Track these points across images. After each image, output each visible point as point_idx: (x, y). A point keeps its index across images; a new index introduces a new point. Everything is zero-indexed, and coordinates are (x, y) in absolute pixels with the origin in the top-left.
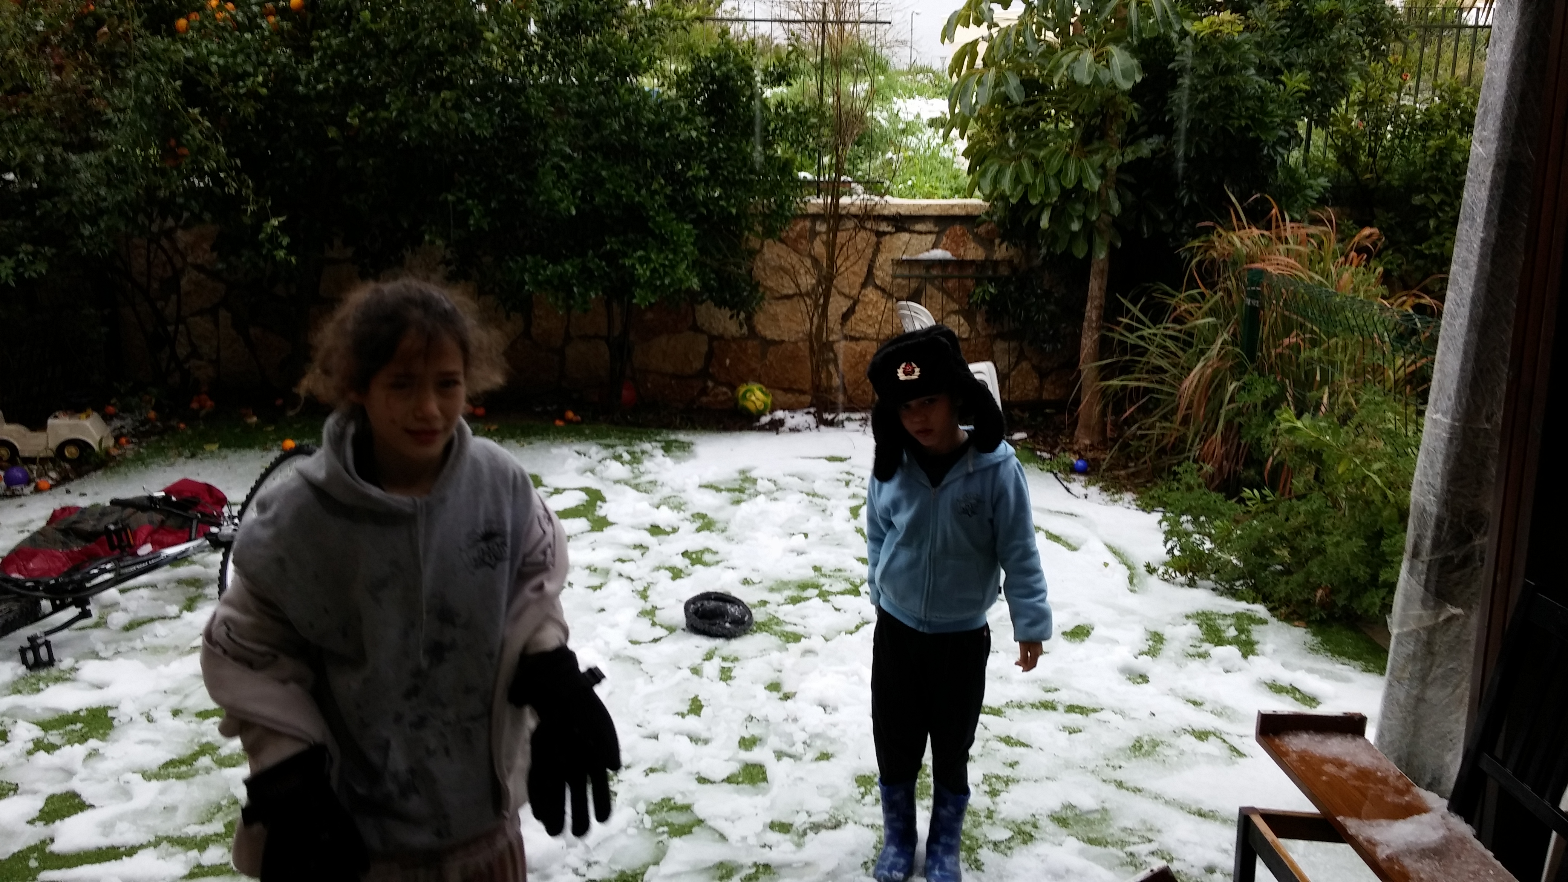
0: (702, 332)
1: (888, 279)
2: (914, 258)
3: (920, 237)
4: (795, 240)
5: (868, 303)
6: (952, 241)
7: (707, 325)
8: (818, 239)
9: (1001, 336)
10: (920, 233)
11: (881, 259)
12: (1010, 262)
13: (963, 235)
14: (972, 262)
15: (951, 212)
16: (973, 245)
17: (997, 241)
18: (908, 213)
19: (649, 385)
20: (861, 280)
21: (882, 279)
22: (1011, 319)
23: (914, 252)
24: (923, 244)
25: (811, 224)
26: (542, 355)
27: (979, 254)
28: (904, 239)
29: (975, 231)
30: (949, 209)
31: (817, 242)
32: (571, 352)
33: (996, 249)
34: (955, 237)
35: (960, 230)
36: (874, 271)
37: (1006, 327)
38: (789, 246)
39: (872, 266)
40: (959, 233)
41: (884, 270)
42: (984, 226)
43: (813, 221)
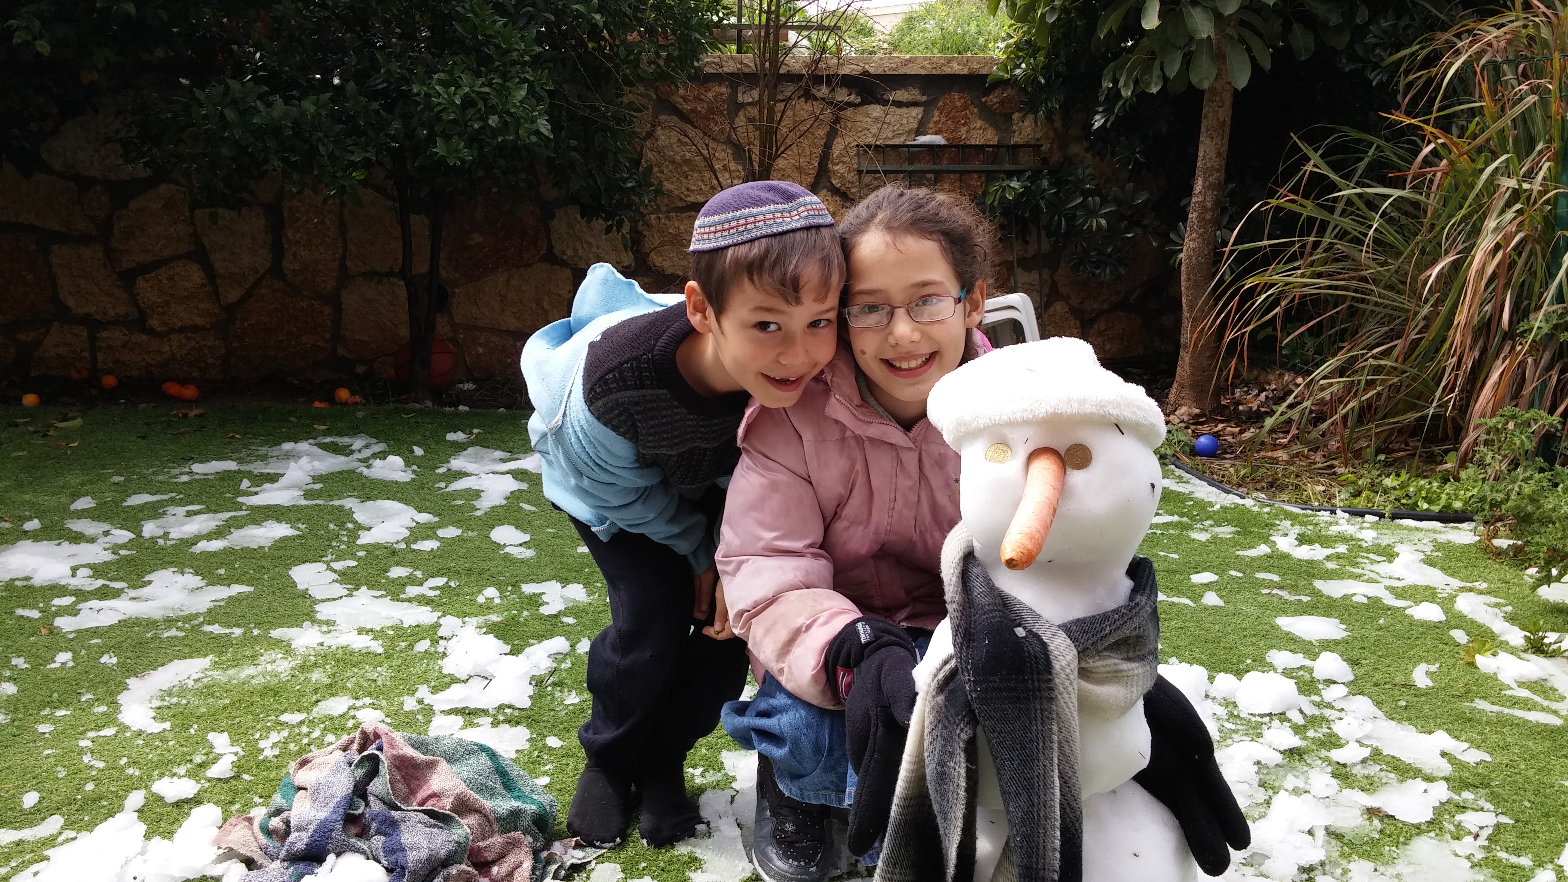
0: (564, 264)
1: (851, 177)
2: (889, 143)
3: (899, 111)
4: (706, 118)
6: (949, 118)
7: (570, 253)
8: (741, 114)
9: (1026, 264)
10: (899, 104)
11: (838, 146)
12: (1035, 147)
13: (965, 107)
14: (980, 148)
15: (947, 70)
16: (979, 124)
17: (1016, 116)
18: (880, 71)
19: (481, 350)
20: (810, 180)
21: (842, 177)
22: (1043, 233)
23: (890, 135)
24: (905, 121)
25: (730, 91)
26: (304, 304)
27: (989, 137)
28: (875, 114)
29: (983, 100)
30: (943, 65)
31: (740, 121)
32: (350, 299)
33: (1014, 127)
34: (952, 114)
35: (959, 99)
36: (830, 166)
37: (1032, 249)
38: (696, 127)
39: (825, 157)
40: (958, 104)
41: (844, 163)
42: (997, 93)
43: (734, 86)
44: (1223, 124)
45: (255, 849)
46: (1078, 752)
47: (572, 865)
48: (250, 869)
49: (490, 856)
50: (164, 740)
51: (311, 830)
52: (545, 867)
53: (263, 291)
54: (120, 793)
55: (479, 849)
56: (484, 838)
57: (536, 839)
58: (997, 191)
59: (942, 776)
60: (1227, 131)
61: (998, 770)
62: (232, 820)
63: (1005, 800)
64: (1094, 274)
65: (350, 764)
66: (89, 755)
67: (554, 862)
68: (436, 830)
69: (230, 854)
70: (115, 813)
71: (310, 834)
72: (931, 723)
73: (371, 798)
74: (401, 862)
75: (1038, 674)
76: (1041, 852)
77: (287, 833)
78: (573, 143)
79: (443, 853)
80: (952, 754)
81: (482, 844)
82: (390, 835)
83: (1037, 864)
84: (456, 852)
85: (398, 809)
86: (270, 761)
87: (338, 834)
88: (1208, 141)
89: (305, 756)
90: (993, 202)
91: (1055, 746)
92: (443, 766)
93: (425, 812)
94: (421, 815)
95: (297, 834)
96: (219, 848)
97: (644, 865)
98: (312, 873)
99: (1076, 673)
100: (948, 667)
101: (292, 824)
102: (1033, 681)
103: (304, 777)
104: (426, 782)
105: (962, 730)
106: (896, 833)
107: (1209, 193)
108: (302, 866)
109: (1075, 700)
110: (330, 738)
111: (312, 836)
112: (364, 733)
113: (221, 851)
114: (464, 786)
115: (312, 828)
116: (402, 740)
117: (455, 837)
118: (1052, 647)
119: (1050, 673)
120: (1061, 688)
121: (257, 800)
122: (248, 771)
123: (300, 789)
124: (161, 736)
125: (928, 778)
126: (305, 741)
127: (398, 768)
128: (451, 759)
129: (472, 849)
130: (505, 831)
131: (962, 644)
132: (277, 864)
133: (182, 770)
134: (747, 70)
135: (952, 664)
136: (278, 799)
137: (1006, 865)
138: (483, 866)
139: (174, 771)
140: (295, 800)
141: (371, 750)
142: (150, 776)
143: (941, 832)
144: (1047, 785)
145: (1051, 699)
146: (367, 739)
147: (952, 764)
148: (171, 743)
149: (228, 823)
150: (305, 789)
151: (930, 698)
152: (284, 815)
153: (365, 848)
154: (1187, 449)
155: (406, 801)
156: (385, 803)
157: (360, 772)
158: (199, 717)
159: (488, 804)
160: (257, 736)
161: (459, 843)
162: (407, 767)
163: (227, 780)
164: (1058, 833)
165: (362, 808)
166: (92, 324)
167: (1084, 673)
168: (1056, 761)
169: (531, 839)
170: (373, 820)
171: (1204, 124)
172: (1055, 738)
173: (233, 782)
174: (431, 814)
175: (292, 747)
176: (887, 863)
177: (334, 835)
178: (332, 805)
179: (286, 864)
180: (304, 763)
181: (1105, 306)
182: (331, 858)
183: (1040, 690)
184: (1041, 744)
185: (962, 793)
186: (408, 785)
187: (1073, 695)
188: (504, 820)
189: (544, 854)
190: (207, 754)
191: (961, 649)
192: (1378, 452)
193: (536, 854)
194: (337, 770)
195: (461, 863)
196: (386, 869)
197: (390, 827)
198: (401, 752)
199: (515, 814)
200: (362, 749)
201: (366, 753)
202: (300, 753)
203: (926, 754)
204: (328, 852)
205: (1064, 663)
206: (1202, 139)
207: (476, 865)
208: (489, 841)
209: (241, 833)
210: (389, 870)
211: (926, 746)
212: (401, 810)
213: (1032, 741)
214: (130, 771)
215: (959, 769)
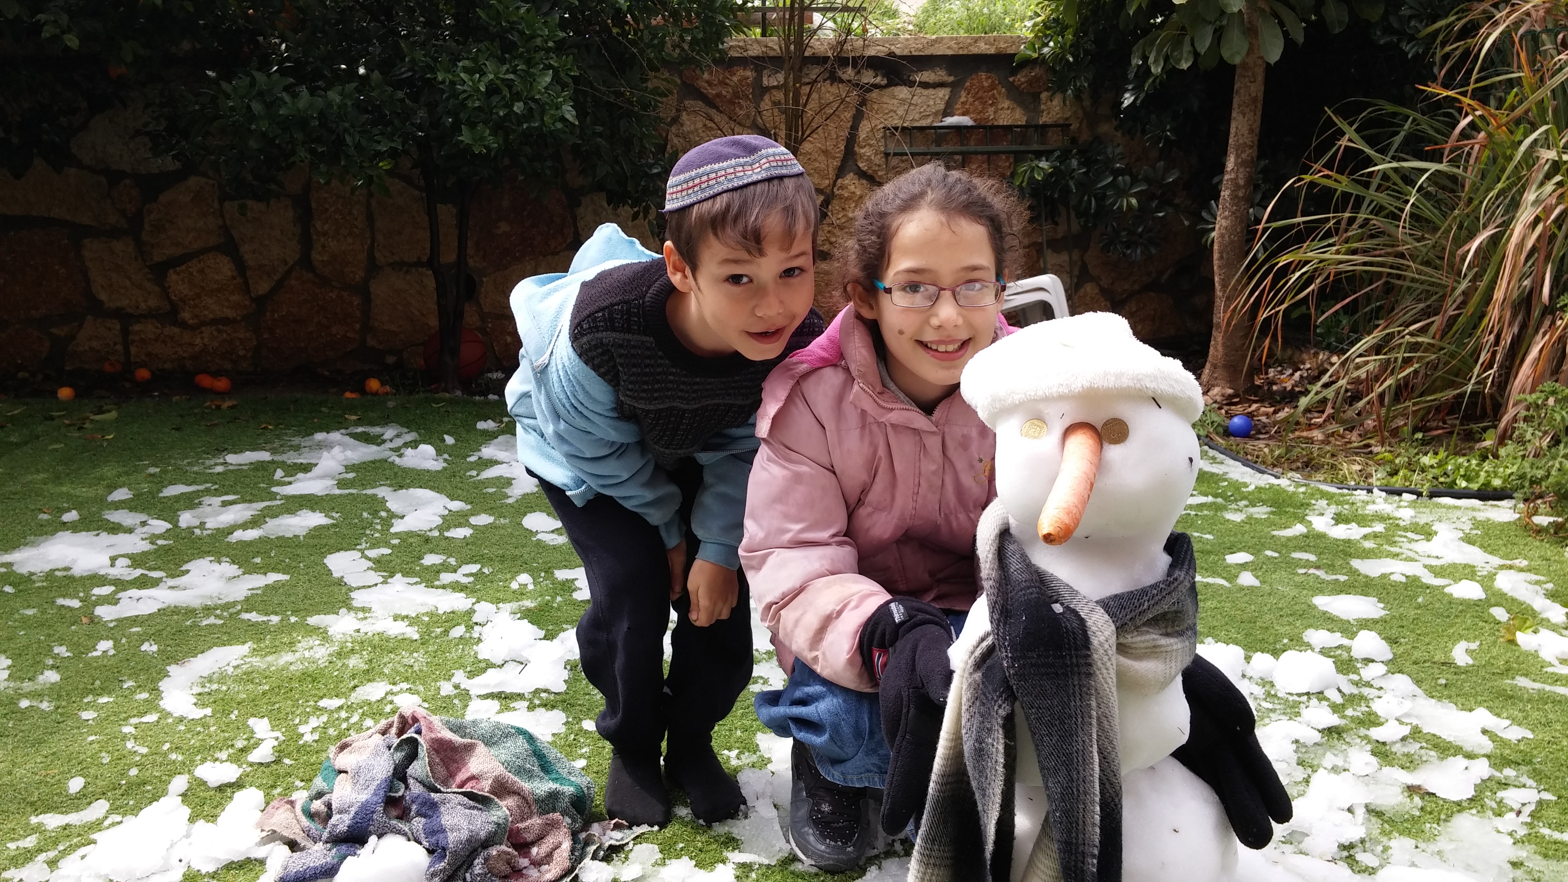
1: (878, 159)
2: (916, 125)
3: (926, 92)
4: (731, 102)
5: (848, 199)
6: (976, 98)
8: (767, 98)
9: (1055, 245)
10: (925, 85)
11: (864, 129)
12: (1064, 127)
13: (992, 87)
14: (1008, 128)
15: (974, 50)
16: (1006, 104)
17: (1044, 96)
18: (906, 52)
20: (836, 163)
21: (869, 160)
22: (1073, 214)
23: (917, 117)
24: (931, 103)
25: (755, 74)
26: (333, 295)
27: (1017, 116)
28: (901, 96)
29: (1011, 79)
30: (970, 44)
31: (766, 104)
32: (379, 289)
33: (1043, 107)
34: (980, 94)
35: (987, 78)
36: (856, 149)
37: (1061, 230)
38: (721, 112)
39: (851, 140)
40: (986, 84)
41: (871, 146)
42: (1025, 72)
43: (759, 70)
44: (1255, 100)
45: (297, 831)
46: (1117, 728)
47: (611, 846)
48: (293, 851)
49: (529, 837)
50: (206, 726)
51: (353, 813)
52: (583, 848)
53: (293, 282)
54: (164, 778)
55: (518, 830)
56: (523, 820)
57: (574, 820)
58: (1026, 171)
59: (980, 753)
60: (1260, 106)
61: (1037, 745)
62: (275, 803)
63: (1044, 776)
64: (1124, 255)
65: (389, 748)
66: (132, 741)
67: (593, 843)
68: (475, 812)
69: (273, 836)
70: (160, 797)
71: (351, 816)
72: (968, 700)
73: (411, 781)
74: (442, 843)
75: (1076, 649)
76: (1080, 827)
77: (329, 816)
78: (599, 129)
79: (483, 834)
80: (990, 730)
81: (521, 825)
82: (430, 817)
83: (1077, 839)
84: (496, 833)
85: (438, 791)
86: (310, 746)
87: (379, 816)
88: (1240, 117)
89: (344, 740)
90: (1022, 182)
91: (1094, 722)
92: (481, 749)
93: (465, 794)
94: (460, 797)
95: (339, 816)
96: (262, 830)
97: (681, 845)
98: (355, 854)
99: (1114, 648)
100: (985, 644)
101: (334, 807)
102: (1071, 657)
103: (344, 760)
104: (465, 764)
105: (1000, 706)
106: (934, 809)
107: (1241, 170)
108: (344, 847)
109: (1113, 675)
110: (369, 722)
111: (354, 817)
112: (402, 717)
113: (264, 834)
114: (502, 768)
115: (353, 810)
116: (440, 724)
117: (495, 819)
118: (1089, 623)
119: (1089, 649)
120: (1099, 663)
121: (298, 783)
122: (289, 755)
123: (340, 772)
124: (202, 722)
125: (966, 754)
126: (344, 726)
127: (437, 751)
128: (490, 741)
129: (511, 830)
130: (543, 812)
131: (999, 620)
132: (320, 846)
133: (223, 755)
134: (772, 54)
135: (989, 641)
136: (319, 783)
137: (1046, 841)
138: (523, 847)
139: (216, 756)
140: (336, 782)
141: (410, 733)
142: (192, 761)
143: (980, 808)
144: (1086, 761)
145: (1089, 675)
146: (405, 724)
147: (990, 741)
148: (212, 729)
149: (270, 806)
150: (346, 772)
151: (967, 675)
152: (326, 798)
153: (407, 829)
154: (1221, 430)
155: (445, 783)
156: (424, 785)
157: (399, 756)
158: (239, 703)
159: (526, 786)
160: (297, 721)
161: (498, 824)
162: (445, 750)
163: (268, 765)
164: (1098, 808)
165: (402, 790)
166: (125, 317)
167: (1122, 649)
168: (1095, 736)
169: (569, 821)
170: (413, 802)
171: (1236, 101)
172: (1094, 713)
173: (275, 767)
174: (470, 796)
175: (331, 731)
176: (925, 840)
177: (375, 817)
178: (373, 787)
179: (329, 845)
180: (343, 747)
181: (1137, 287)
182: (373, 839)
183: (1078, 666)
184: (1080, 720)
185: (1000, 769)
186: (447, 768)
187: (1111, 671)
188: (543, 801)
189: (583, 835)
190: (248, 739)
191: (998, 625)
192: (1415, 430)
193: (574, 835)
194: (376, 754)
195: (501, 844)
196: (427, 850)
197: (430, 809)
198: (439, 735)
199: (553, 796)
200: (400, 733)
201: (404, 736)
202: (339, 737)
203: (964, 731)
204: (370, 834)
205: (1102, 639)
206: (1234, 114)
207: (515, 846)
208: (528, 823)
209: (284, 816)
210: (430, 852)
211: (963, 723)
212: (441, 792)
213: (1070, 716)
214: (173, 756)
215: (997, 745)
